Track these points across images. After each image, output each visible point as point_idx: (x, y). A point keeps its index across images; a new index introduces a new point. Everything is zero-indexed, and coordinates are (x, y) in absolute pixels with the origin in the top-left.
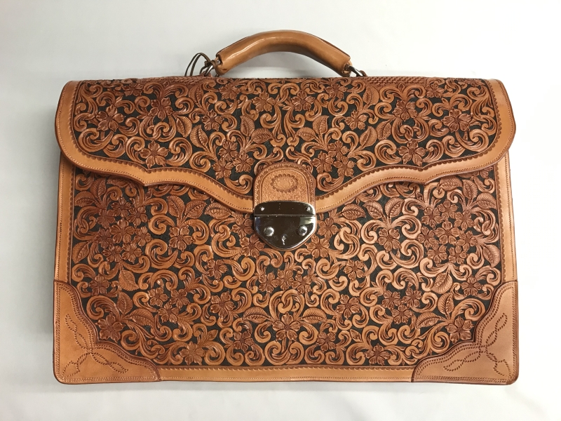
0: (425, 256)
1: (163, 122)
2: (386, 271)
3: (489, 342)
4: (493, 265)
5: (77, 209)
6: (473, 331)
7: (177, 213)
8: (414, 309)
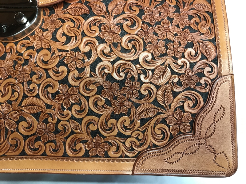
0: (145, 50)
2: (105, 62)
3: (208, 134)
4: (210, 59)
6: (193, 124)
8: (133, 99)
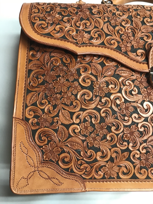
1: (86, 20)
5: (30, 71)
7: (97, 73)
